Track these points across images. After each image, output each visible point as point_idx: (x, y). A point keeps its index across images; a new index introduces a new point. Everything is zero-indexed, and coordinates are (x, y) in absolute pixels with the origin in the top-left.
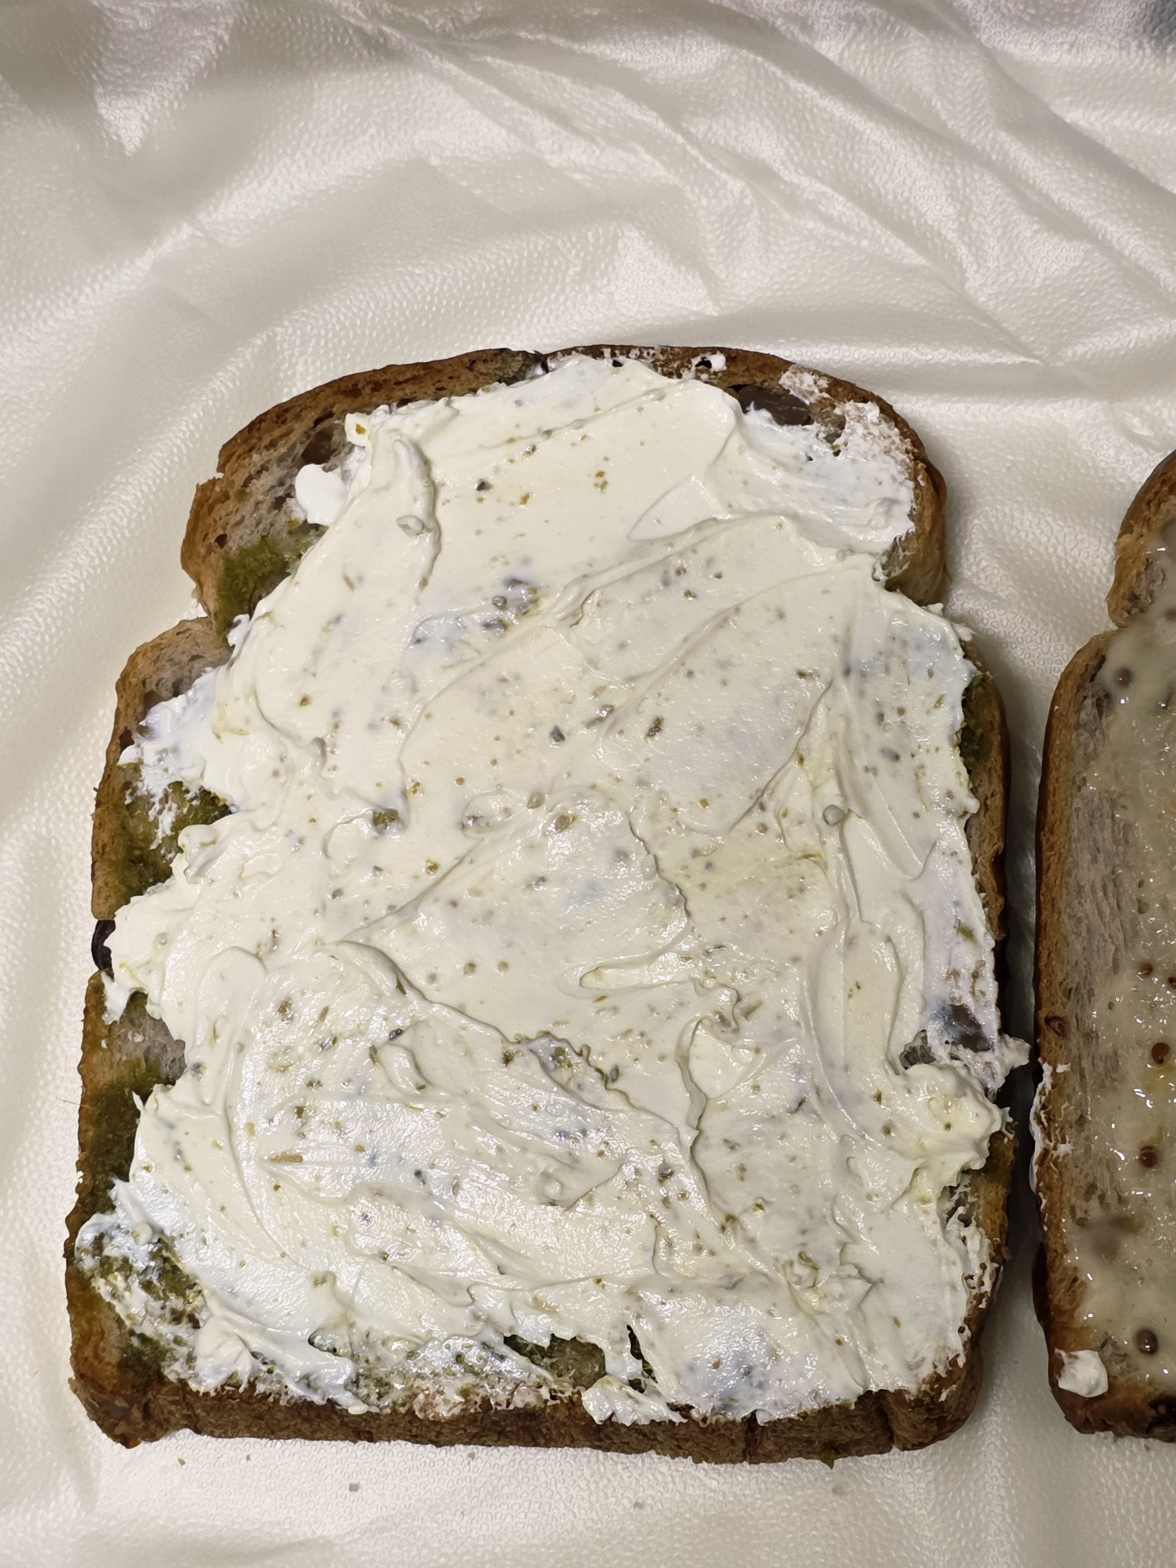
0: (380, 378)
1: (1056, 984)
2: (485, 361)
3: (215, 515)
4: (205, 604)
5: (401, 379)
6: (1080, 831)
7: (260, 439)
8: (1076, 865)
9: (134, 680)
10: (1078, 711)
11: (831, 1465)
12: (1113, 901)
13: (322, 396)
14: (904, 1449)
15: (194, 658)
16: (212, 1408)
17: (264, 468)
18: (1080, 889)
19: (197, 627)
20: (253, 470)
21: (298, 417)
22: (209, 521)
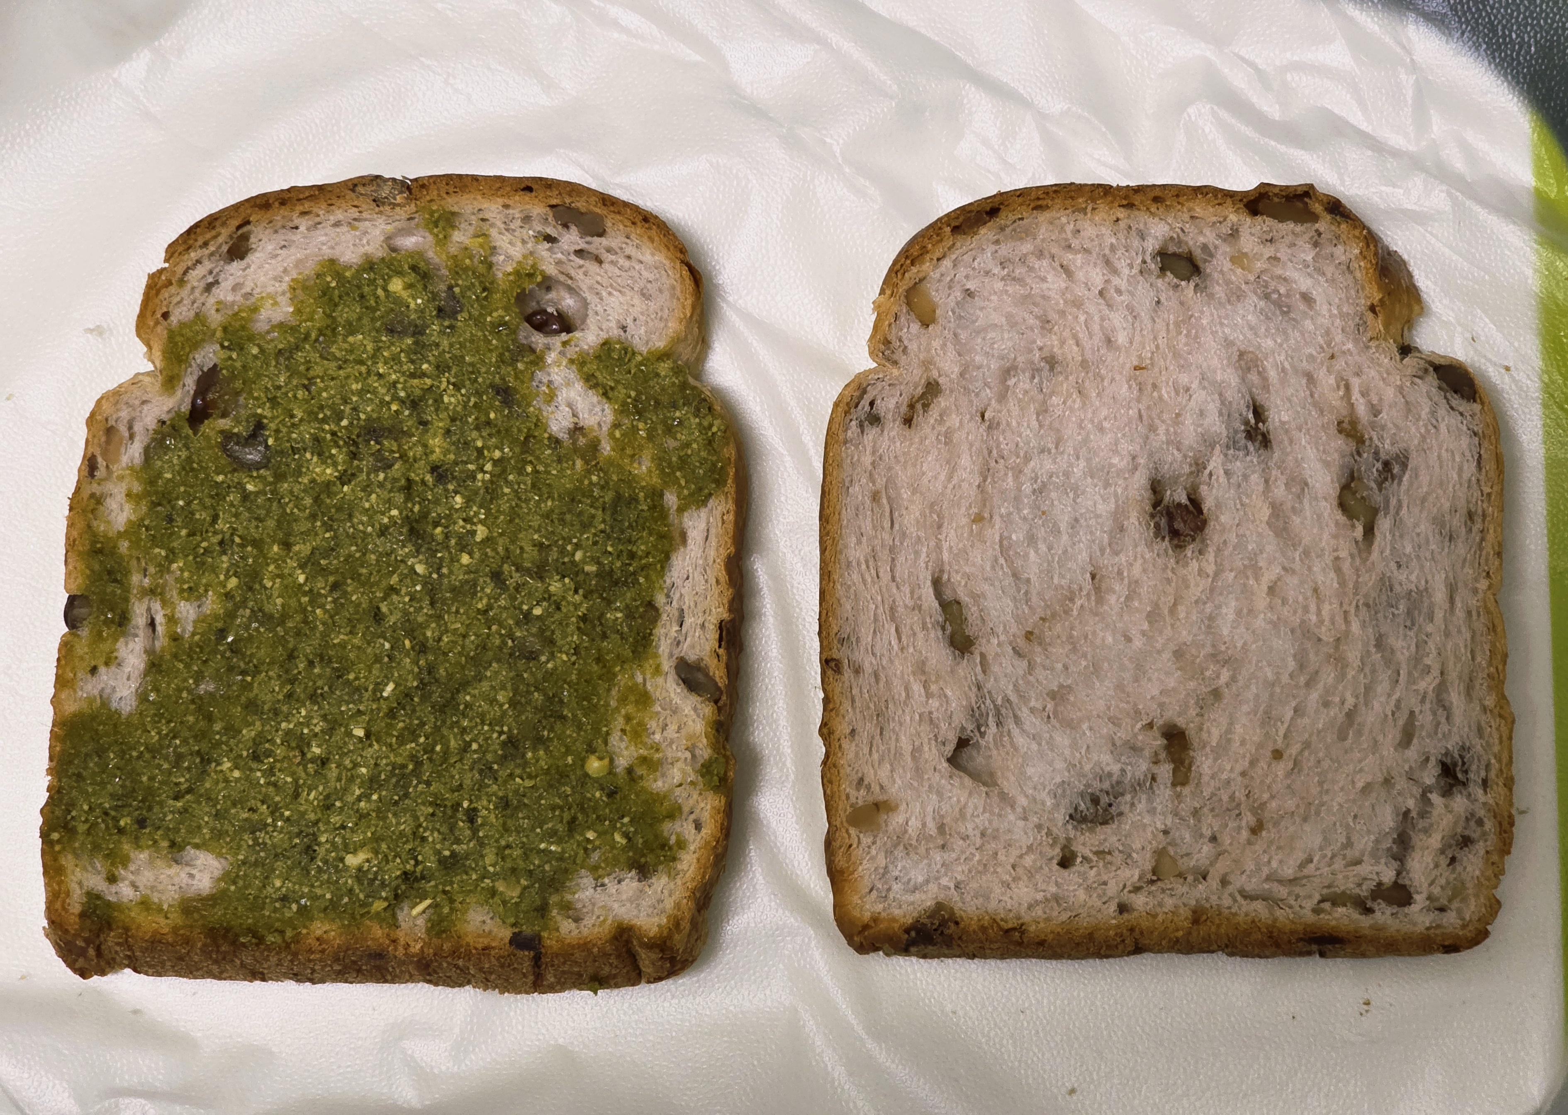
0: (286, 196)
1: (832, 634)
2: (364, 185)
3: (161, 297)
4: (153, 363)
5: (301, 196)
6: (849, 521)
7: (196, 240)
8: (846, 547)
9: (99, 418)
10: (846, 431)
11: (596, 993)
12: (873, 572)
13: (242, 209)
14: (649, 982)
15: (144, 402)
16: (147, 949)
17: (199, 262)
18: (849, 564)
19: (147, 379)
20: (190, 263)
21: (224, 224)
22: (157, 301)
